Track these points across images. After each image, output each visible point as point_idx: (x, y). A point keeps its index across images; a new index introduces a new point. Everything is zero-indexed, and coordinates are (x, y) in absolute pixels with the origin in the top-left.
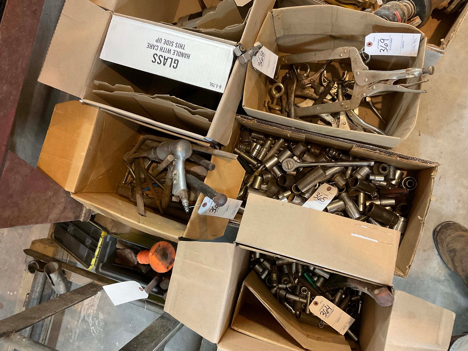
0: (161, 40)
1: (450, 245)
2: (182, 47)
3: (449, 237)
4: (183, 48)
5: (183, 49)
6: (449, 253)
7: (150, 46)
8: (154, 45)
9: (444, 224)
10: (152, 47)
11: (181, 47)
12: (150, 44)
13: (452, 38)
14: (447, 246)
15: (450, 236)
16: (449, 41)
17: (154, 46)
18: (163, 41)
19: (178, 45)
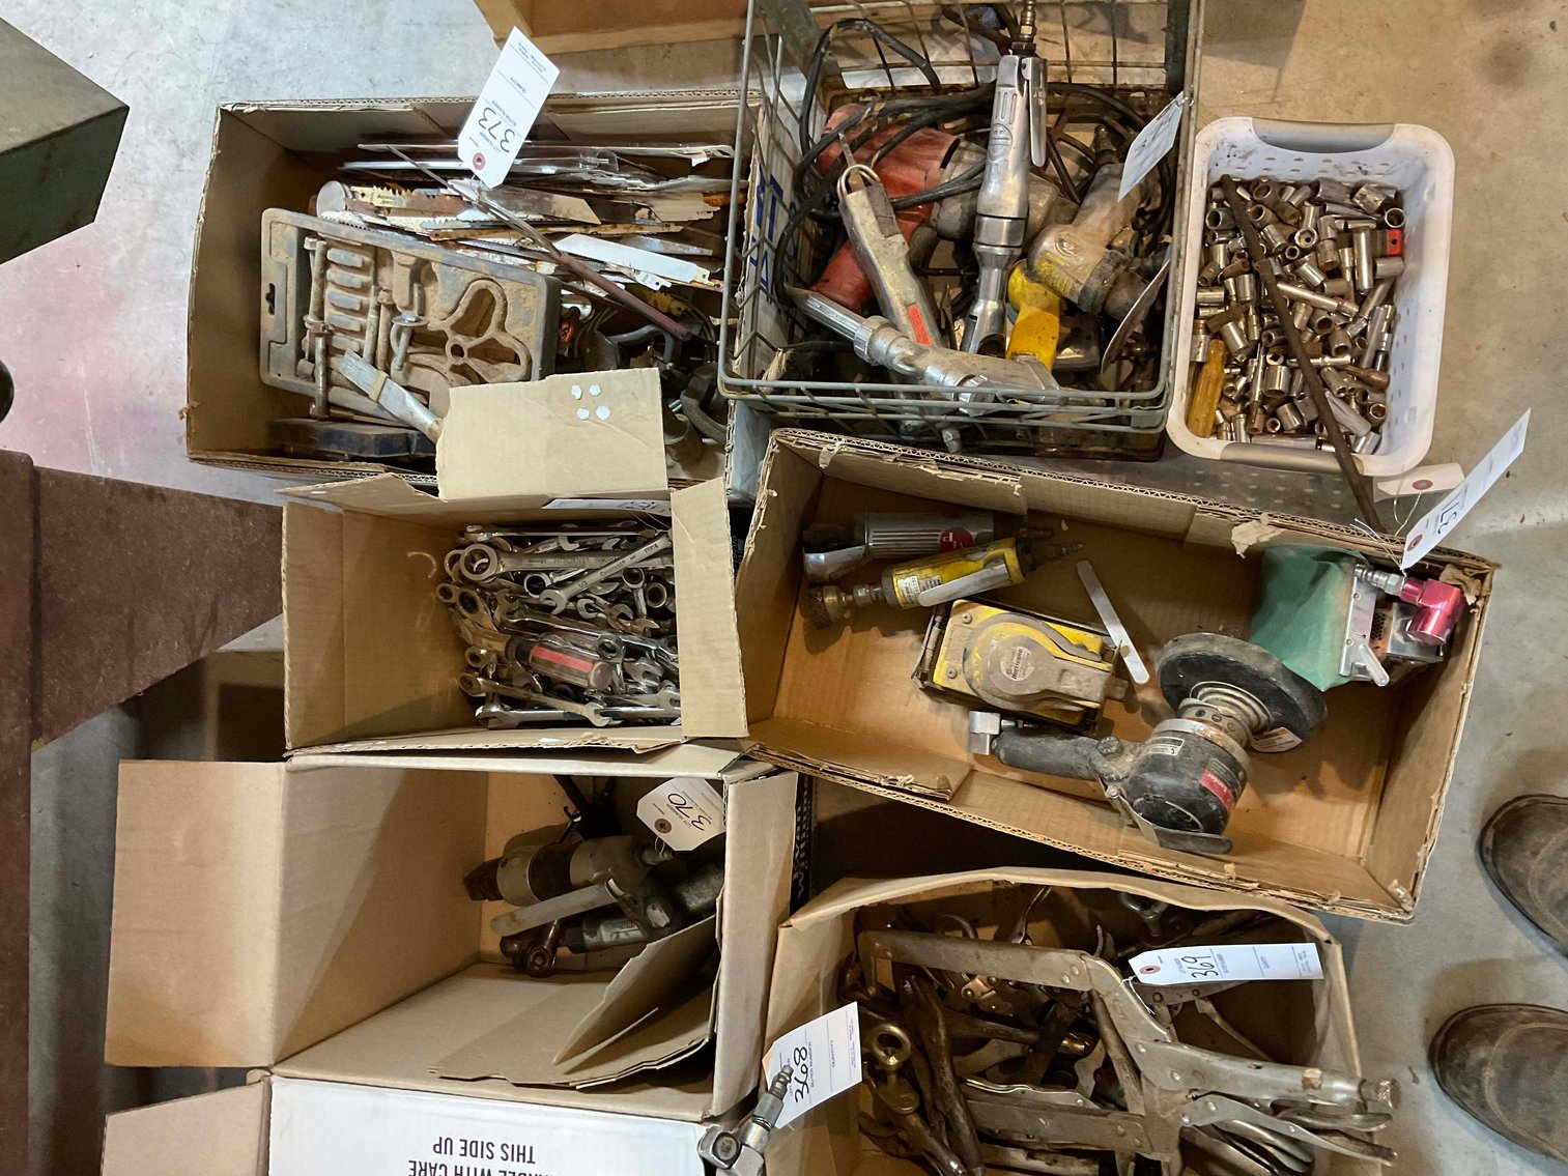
0: (449, 1141)
1: (1551, 887)
2: (524, 1154)
3: (1535, 862)
4: (528, 1159)
5: (531, 1162)
6: (1557, 913)
7: (418, 1168)
8: (433, 1166)
9: (1499, 817)
10: (425, 1170)
11: (521, 1157)
12: (418, 1165)
13: (1425, 864)
14: (1541, 891)
15: (1539, 857)
16: (1417, 875)
17: (431, 1168)
18: (458, 1146)
19: (509, 1151)
